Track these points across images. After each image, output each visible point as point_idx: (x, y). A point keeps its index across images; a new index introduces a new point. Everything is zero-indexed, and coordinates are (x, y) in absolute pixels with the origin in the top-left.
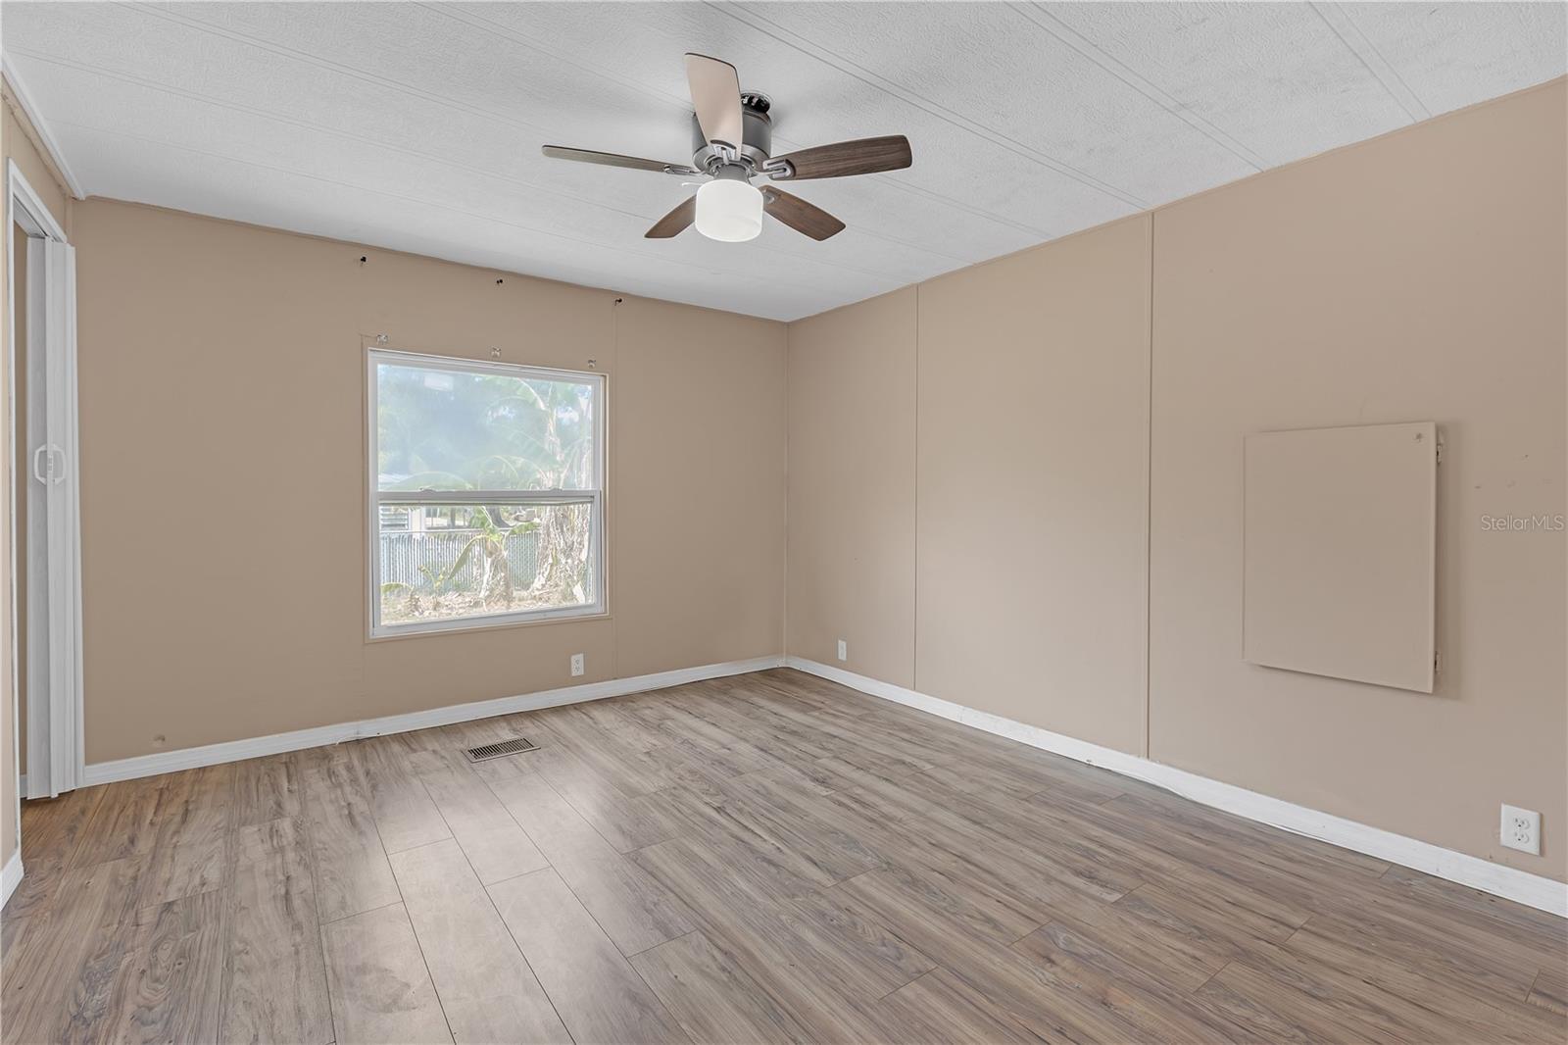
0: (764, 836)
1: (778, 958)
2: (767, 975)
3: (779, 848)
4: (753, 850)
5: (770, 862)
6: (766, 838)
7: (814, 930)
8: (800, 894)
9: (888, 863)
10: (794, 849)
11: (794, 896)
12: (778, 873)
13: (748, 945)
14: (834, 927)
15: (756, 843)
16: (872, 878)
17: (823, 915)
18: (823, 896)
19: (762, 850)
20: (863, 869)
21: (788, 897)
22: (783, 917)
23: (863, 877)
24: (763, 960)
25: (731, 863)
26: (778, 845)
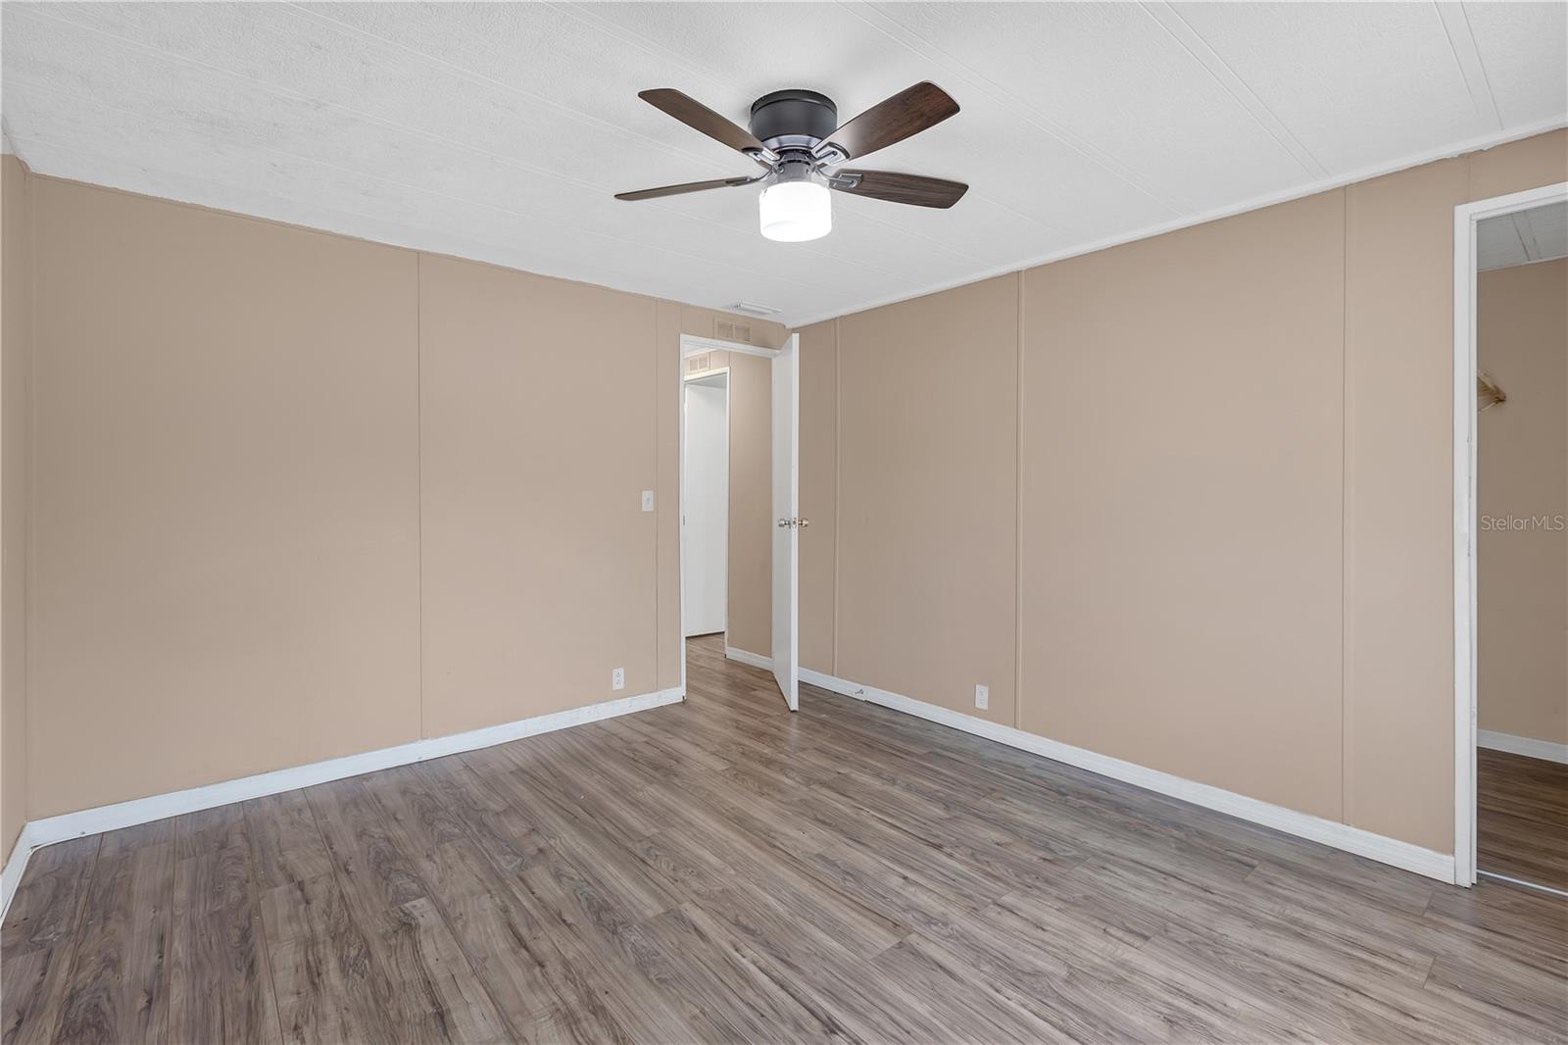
0: (757, 970)
1: (737, 846)
2: (744, 836)
3: (737, 950)
4: (767, 945)
5: (747, 930)
6: (753, 968)
7: (709, 863)
8: (717, 893)
9: (615, 933)
10: (719, 949)
11: (723, 892)
12: (737, 916)
13: (760, 852)
14: (693, 867)
15: (765, 959)
16: (640, 913)
17: (700, 875)
18: (695, 892)
19: (758, 948)
20: (647, 927)
21: (728, 891)
22: (733, 872)
23: (650, 913)
24: (749, 845)
25: (789, 926)
26: (736, 954)
